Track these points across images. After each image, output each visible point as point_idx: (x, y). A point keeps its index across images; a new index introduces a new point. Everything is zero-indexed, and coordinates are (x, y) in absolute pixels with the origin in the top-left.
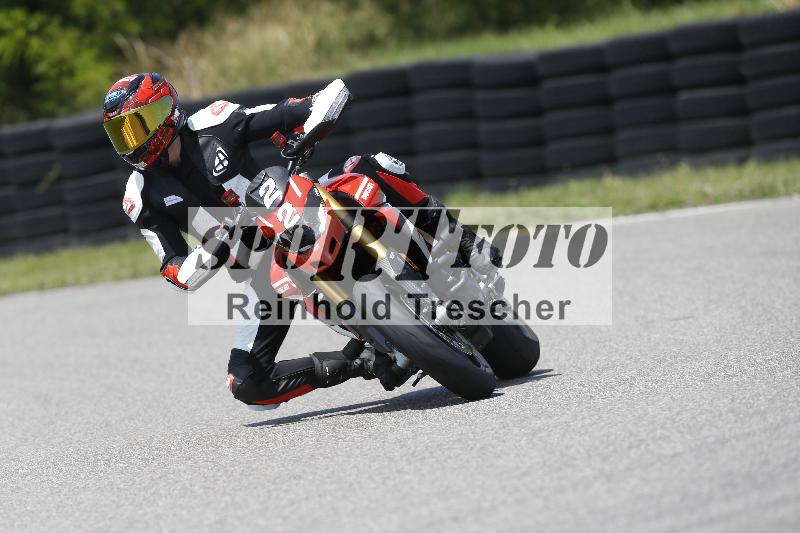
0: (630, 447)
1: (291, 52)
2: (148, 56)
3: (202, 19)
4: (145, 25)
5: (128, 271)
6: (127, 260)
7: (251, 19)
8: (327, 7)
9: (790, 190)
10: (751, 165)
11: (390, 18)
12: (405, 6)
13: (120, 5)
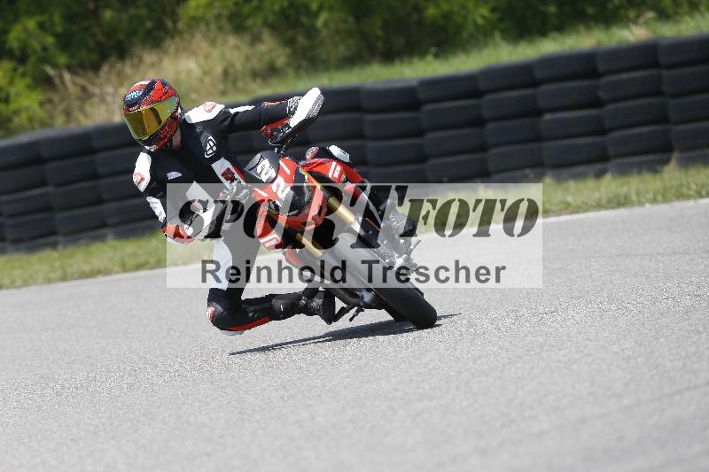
0: (502, 426)
1: (201, 81)
2: (75, 84)
3: (122, 52)
4: (72, 56)
5: (59, 274)
6: (58, 264)
7: (165, 52)
8: (233, 40)
9: (643, 200)
10: (608, 178)
11: (288, 50)
12: (301, 39)
13: (50, 40)
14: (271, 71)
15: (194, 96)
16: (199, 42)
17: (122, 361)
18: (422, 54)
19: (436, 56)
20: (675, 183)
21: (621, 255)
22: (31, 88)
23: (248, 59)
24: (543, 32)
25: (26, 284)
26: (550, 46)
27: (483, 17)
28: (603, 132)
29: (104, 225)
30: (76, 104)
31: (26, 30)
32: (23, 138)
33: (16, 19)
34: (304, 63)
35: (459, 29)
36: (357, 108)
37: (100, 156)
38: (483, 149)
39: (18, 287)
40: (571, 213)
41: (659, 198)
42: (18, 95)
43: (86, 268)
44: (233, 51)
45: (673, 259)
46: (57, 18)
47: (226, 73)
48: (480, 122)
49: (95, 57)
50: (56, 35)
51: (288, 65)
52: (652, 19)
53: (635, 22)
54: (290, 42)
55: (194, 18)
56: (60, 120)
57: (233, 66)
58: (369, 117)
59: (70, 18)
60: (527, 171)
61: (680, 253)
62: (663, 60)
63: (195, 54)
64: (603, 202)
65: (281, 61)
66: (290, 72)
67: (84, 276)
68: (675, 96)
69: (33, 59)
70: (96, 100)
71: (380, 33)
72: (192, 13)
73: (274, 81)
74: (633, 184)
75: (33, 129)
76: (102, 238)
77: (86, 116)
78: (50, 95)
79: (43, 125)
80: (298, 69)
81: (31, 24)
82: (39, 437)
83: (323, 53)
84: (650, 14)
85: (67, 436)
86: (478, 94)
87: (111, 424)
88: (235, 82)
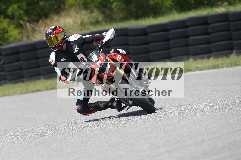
0: (176, 143)
1: (73, 26)
2: (30, 27)
3: (46, 16)
4: (29, 17)
5: (25, 91)
6: (24, 88)
7: (61, 16)
8: (84, 12)
9: (223, 66)
10: (211, 59)
11: (103, 15)
12: (107, 12)
13: (22, 12)
14: (97, 22)
15: (71, 31)
16: (73, 12)
17: (46, 121)
18: (148, 16)
19: (153, 17)
20: (234, 60)
21: (216, 85)
22: (16, 28)
23: (89, 18)
24: (189, 9)
25: (13, 94)
26: (192, 14)
27: (169, 4)
28: (210, 43)
29: (40, 75)
30: (31, 33)
31: (14, 8)
32: (13, 45)
33: (10, 5)
34: (108, 20)
35: (161, 8)
36: (126, 35)
37: (39, 51)
38: (169, 49)
39: (11, 96)
40: (199, 71)
41: (229, 65)
42: (11, 30)
43: (34, 89)
44: (84, 16)
45: (234, 86)
46: (24, 4)
47: (82, 23)
48: (168, 40)
49: (37, 17)
50: (24, 10)
51: (103, 20)
52: (226, 5)
53: (221, 6)
54: (103, 13)
55: (71, 5)
56: (25, 39)
57: (84, 21)
58: (130, 38)
59: (29, 4)
60: (184, 56)
61: (236, 84)
62: (230, 19)
63: (71, 17)
64: (210, 67)
65: (100, 19)
66: (104, 23)
67: (33, 92)
68: (234, 31)
69: (16, 19)
70: (37, 32)
71: (134, 9)
72: (70, 3)
73: (98, 26)
74: (220, 61)
75: (16, 42)
76: (39, 79)
77: (34, 37)
78: (22, 30)
79: (19, 40)
80: (106, 22)
81: (16, 6)
82: (18, 146)
83: (115, 16)
84: (226, 3)
85: (28, 146)
86: (167, 30)
87: (43, 142)
88: (85, 26)
